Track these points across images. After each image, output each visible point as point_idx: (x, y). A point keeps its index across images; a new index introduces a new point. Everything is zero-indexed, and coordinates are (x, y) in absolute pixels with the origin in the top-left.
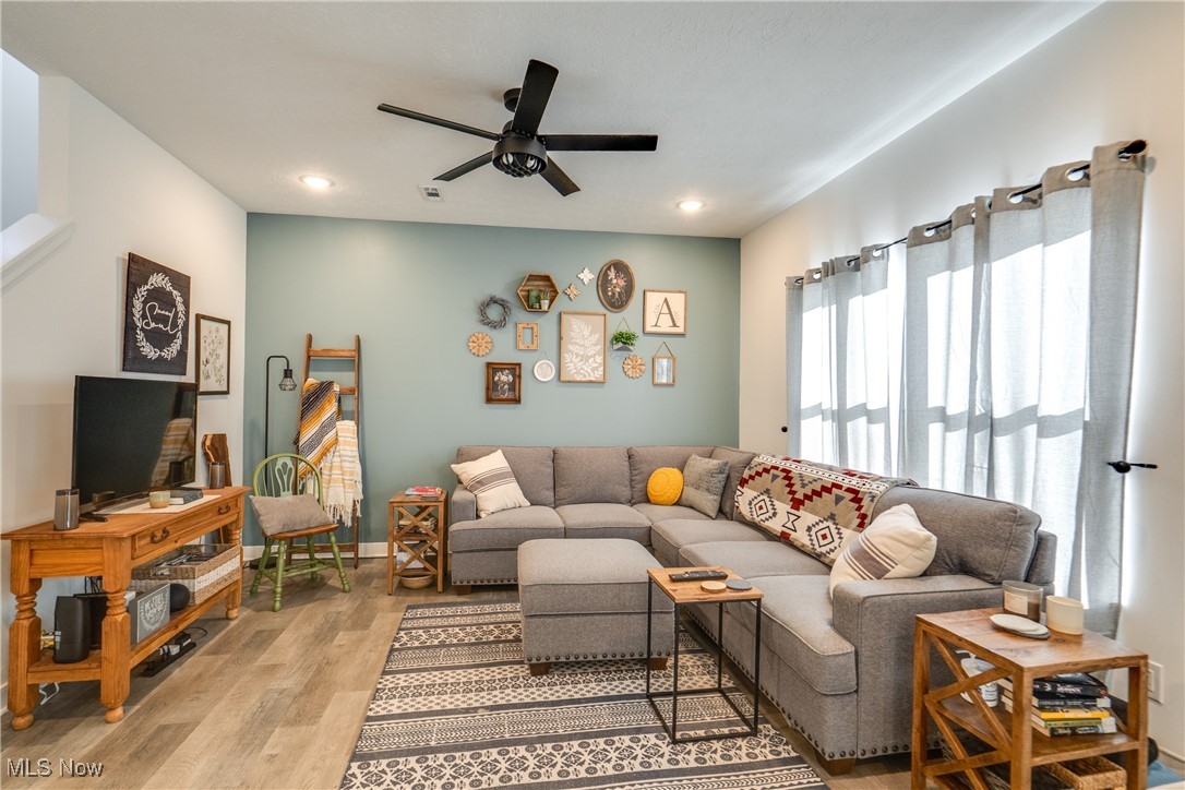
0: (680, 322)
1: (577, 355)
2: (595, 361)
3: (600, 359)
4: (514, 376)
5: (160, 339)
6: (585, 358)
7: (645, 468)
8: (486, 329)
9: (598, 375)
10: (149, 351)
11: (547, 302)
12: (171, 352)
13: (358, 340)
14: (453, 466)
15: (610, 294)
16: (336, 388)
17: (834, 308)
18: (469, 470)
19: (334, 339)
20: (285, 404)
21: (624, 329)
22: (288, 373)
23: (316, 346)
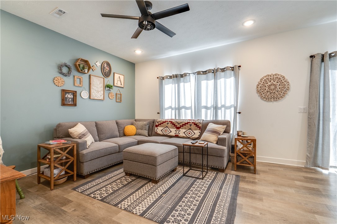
0: (123, 84)
1: (96, 90)
2: (101, 93)
3: (102, 92)
4: (74, 96)
6: (98, 92)
7: (123, 126)
8: (62, 76)
9: (102, 98)
11: (87, 70)
14: (69, 130)
15: (105, 71)
17: (177, 85)
21: (108, 83)
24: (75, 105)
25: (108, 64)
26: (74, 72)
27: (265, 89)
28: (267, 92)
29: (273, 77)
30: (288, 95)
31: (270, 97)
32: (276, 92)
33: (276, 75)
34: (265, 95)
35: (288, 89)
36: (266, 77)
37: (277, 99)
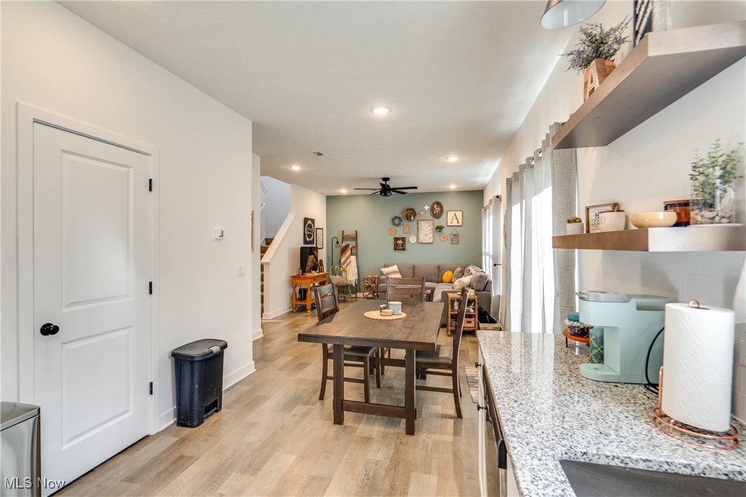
0: (460, 221)
1: (424, 234)
3: (431, 235)
4: (403, 241)
5: (310, 236)
6: (426, 235)
7: (443, 272)
8: (394, 227)
9: (431, 241)
10: (308, 239)
11: (413, 217)
12: (311, 239)
13: (356, 232)
14: (382, 269)
16: (350, 246)
18: (385, 270)
19: (350, 232)
20: (337, 251)
21: (440, 225)
22: (337, 243)
23: (345, 234)
24: (404, 249)
25: (438, 204)
26: (405, 222)
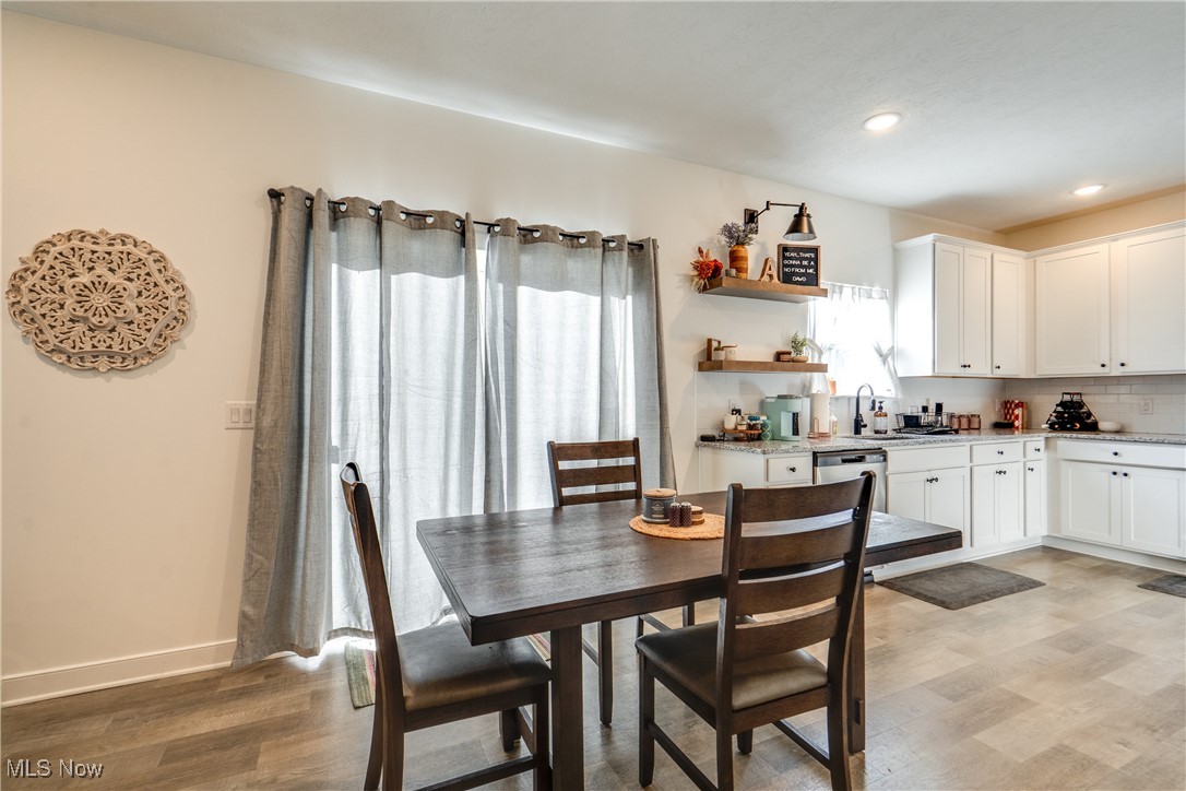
27: (62, 306)
28: (71, 320)
29: (110, 249)
30: (184, 348)
31: (88, 348)
32: (123, 329)
33: (124, 243)
34: (63, 337)
35: (181, 319)
36: (69, 240)
37: (129, 362)
